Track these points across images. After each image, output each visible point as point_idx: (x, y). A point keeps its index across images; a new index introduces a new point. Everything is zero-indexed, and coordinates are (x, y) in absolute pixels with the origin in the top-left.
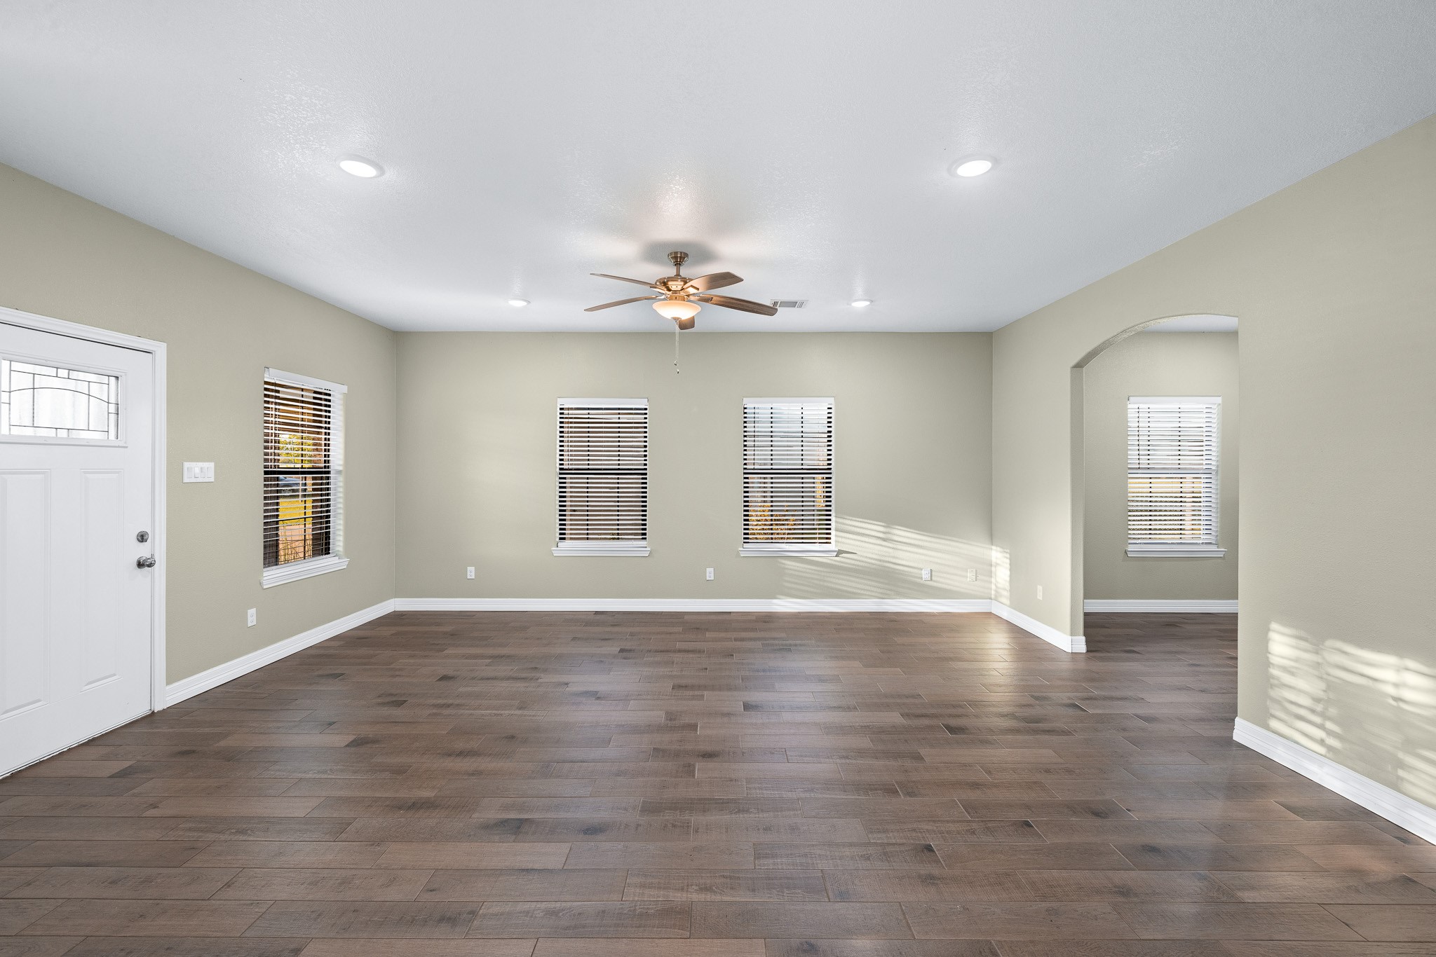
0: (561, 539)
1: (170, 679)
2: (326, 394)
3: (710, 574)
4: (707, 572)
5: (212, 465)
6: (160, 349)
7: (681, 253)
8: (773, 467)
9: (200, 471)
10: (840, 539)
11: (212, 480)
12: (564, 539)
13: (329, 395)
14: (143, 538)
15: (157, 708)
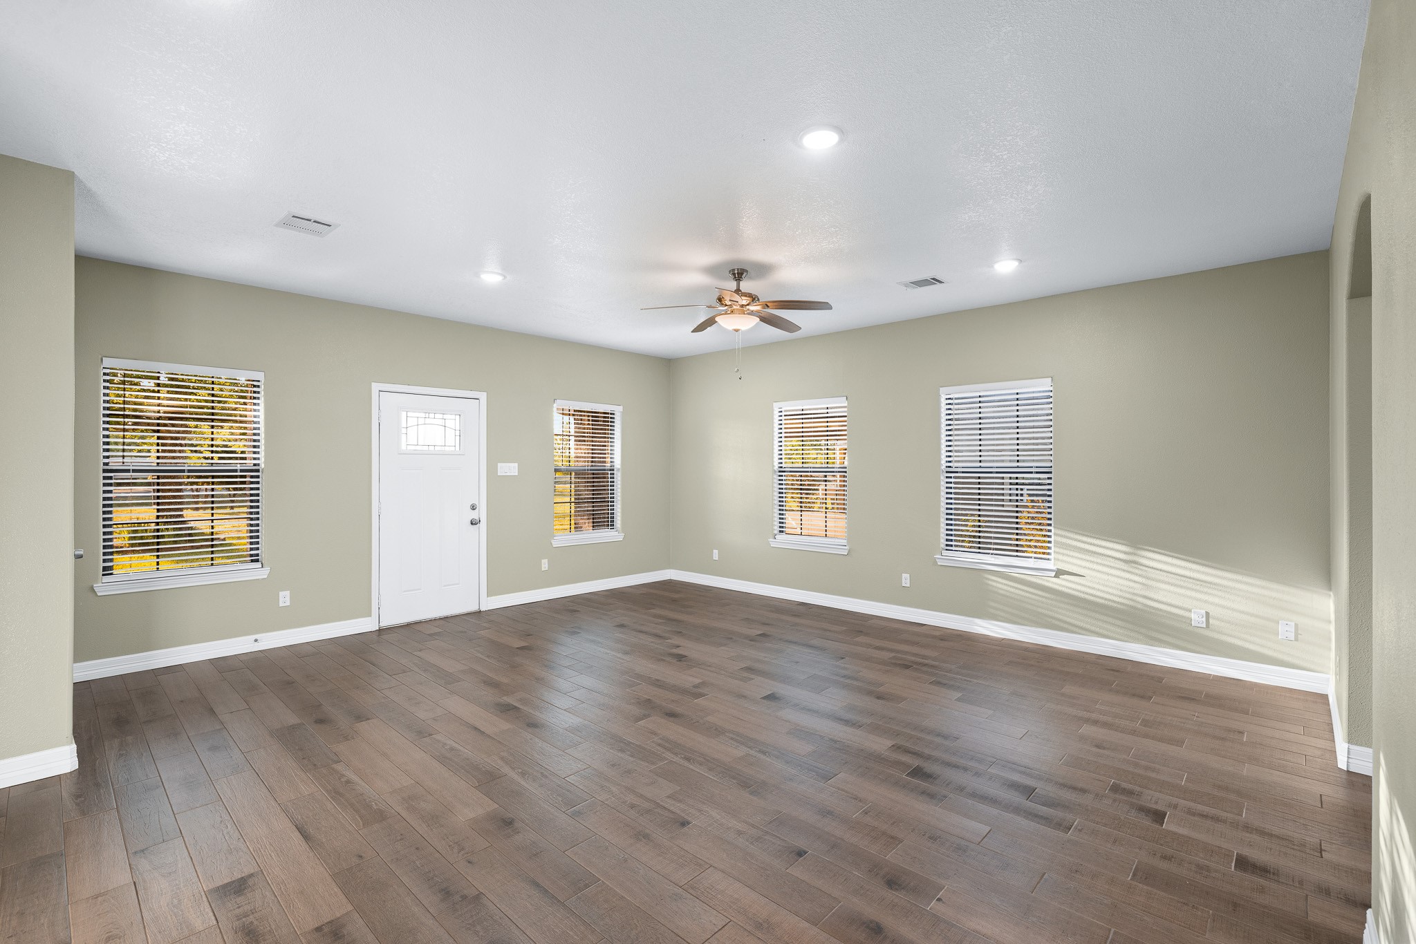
0: (780, 531)
1: (490, 593)
2: (611, 414)
3: (906, 580)
4: (903, 577)
5: (516, 465)
6: (483, 396)
7: (738, 269)
8: (982, 464)
9: (509, 469)
10: (1060, 557)
11: (516, 474)
12: (783, 532)
13: (614, 414)
14: (473, 508)
15: (483, 609)
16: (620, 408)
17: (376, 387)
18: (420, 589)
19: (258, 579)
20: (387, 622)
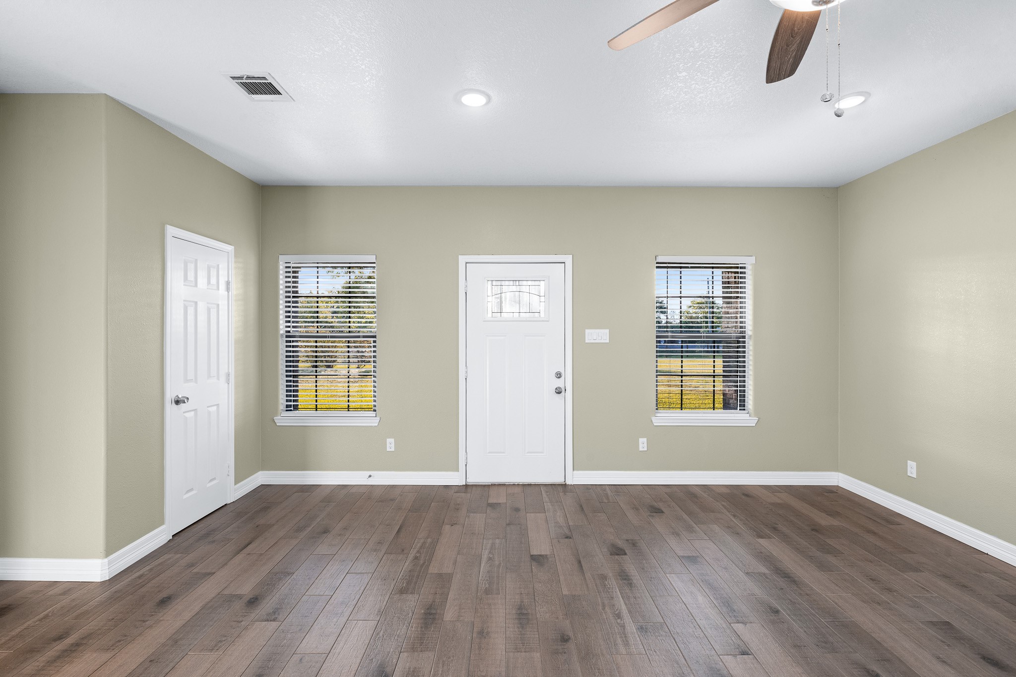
1: (577, 468)
6: (568, 259)
9: (597, 336)
11: (606, 342)
14: (559, 375)
15: (569, 482)
16: (752, 260)
17: (462, 259)
18: (504, 453)
19: (372, 426)
20: (472, 480)
